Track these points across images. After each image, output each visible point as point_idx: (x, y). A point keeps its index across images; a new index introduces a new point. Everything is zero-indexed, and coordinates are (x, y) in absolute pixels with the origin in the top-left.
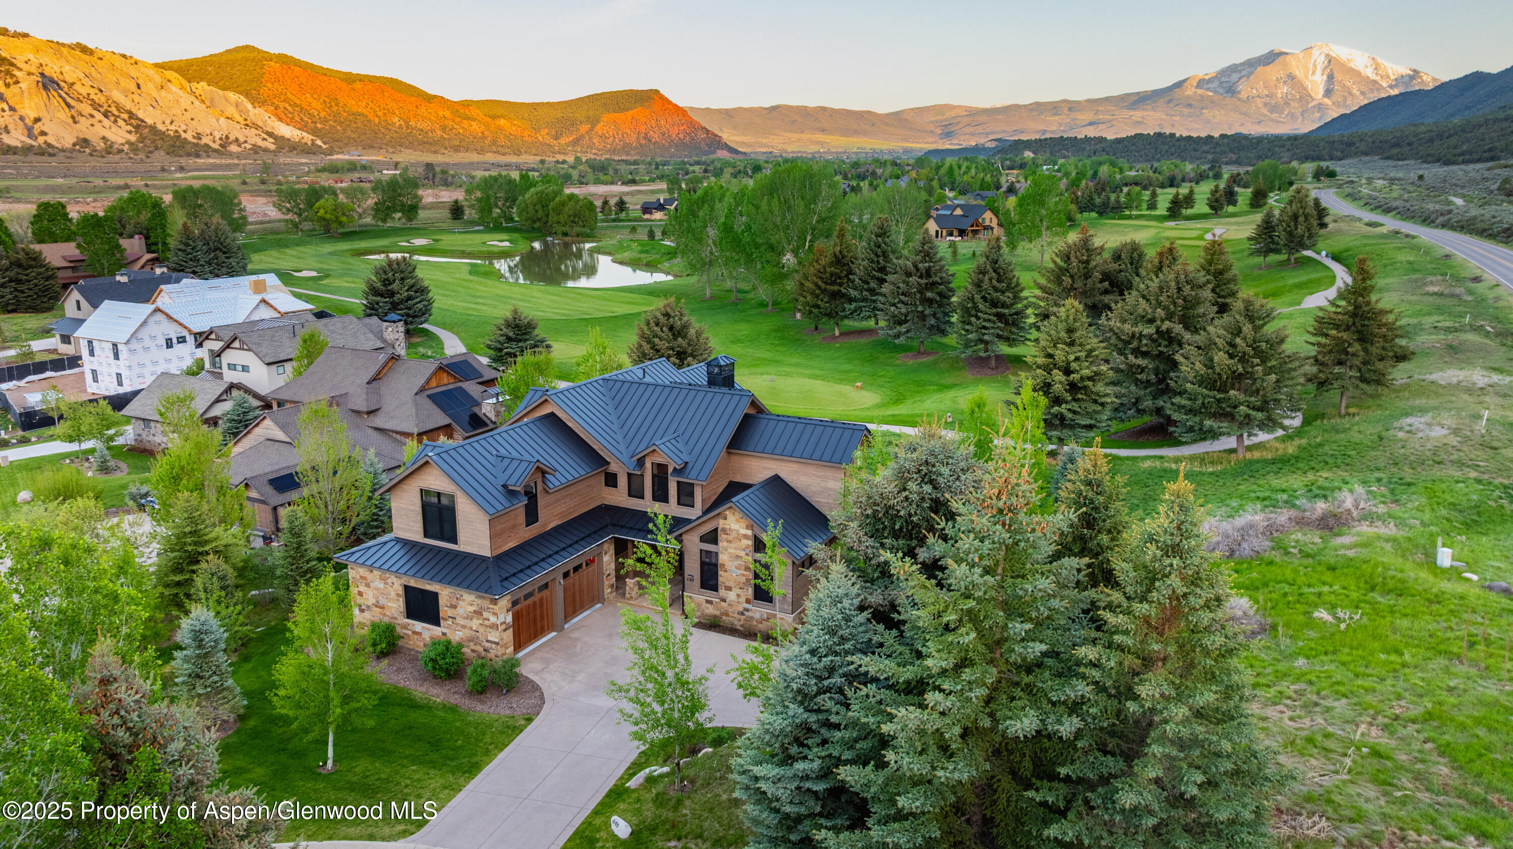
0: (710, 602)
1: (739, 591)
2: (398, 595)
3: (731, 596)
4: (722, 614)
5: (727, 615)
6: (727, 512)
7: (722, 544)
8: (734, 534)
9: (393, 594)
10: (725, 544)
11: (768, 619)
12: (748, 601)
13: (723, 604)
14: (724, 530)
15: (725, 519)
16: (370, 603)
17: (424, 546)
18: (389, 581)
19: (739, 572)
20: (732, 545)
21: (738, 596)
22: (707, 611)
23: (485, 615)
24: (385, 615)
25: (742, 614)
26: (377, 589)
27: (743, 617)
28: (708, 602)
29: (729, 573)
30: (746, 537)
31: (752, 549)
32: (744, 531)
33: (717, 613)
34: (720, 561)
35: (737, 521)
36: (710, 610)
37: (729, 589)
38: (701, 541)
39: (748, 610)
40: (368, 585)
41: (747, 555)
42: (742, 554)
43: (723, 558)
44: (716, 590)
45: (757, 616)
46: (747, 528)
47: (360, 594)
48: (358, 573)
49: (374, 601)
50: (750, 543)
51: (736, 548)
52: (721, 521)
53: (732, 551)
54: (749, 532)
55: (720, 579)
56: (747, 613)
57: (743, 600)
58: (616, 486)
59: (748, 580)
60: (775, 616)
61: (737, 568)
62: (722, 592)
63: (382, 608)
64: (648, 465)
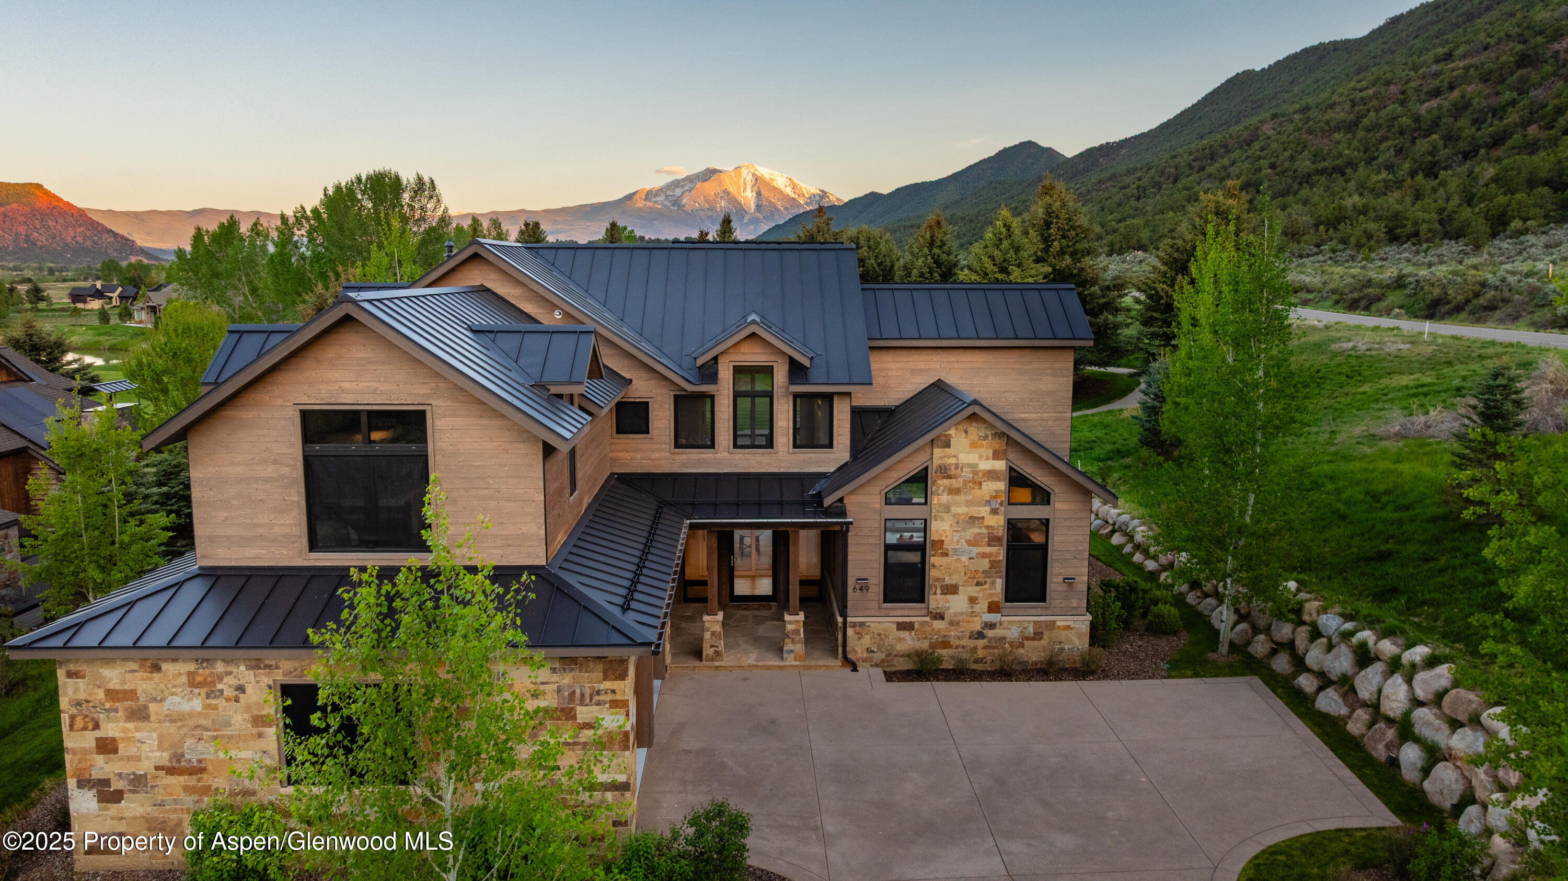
0: (908, 627)
1: (973, 591)
2: (259, 721)
3: (957, 604)
4: (933, 646)
5: (945, 644)
6: (952, 432)
7: (940, 498)
8: (967, 474)
9: (239, 721)
10: (945, 498)
11: (1038, 636)
12: (993, 608)
13: (938, 624)
14: (944, 472)
15: (947, 445)
16: (145, 767)
17: (313, 574)
18: (226, 686)
19: (975, 550)
20: (961, 498)
21: (973, 600)
22: (900, 647)
23: (584, 713)
24: (206, 790)
25: (980, 635)
26: (176, 718)
27: (981, 643)
28: (902, 627)
29: (952, 559)
30: (992, 475)
31: (1004, 498)
32: (987, 465)
33: (924, 645)
34: (934, 536)
35: (973, 445)
36: (908, 642)
37: (951, 590)
38: (888, 502)
39: (992, 626)
40: (139, 714)
41: (994, 512)
42: (984, 511)
43: (941, 528)
44: (921, 599)
45: (1013, 633)
46: (996, 456)
47: (107, 747)
48: (99, 682)
49: (163, 758)
50: (1001, 486)
51: (969, 504)
52: (938, 452)
53: (961, 510)
54: (1001, 465)
55: (932, 574)
56: (990, 633)
57: (983, 606)
58: (647, 432)
59: (994, 564)
60: (1051, 625)
61: (969, 543)
62: (936, 600)
63: (199, 770)
64: (725, 373)
